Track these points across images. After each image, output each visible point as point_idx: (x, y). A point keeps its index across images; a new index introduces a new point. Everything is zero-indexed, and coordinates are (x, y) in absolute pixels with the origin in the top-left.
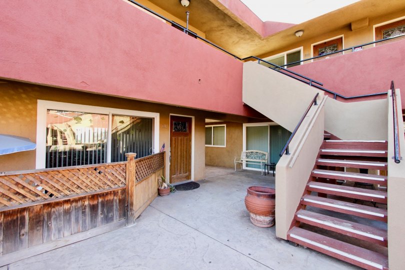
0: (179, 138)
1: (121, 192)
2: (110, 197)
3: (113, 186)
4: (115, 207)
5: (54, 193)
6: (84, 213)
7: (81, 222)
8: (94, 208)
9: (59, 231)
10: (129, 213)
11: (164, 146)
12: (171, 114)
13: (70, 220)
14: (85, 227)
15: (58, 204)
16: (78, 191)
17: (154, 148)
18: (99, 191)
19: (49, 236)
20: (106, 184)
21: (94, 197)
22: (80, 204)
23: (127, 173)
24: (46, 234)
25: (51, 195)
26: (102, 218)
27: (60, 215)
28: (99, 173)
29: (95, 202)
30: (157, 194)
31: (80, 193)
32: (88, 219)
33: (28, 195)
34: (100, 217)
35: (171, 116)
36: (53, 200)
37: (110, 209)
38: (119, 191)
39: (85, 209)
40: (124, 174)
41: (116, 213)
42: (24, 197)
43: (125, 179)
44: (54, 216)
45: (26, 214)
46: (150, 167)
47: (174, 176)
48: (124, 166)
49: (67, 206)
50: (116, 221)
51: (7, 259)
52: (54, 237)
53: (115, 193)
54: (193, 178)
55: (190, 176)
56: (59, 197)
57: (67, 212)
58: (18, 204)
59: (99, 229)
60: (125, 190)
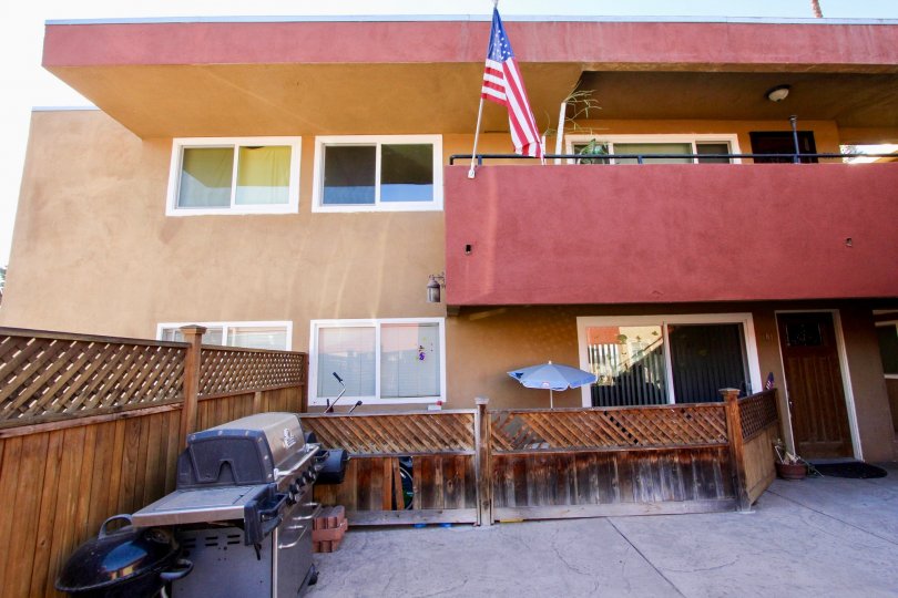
0: (805, 360)
1: (722, 452)
2: (708, 457)
3: (709, 441)
4: (715, 474)
5: (638, 438)
6: (674, 473)
7: (672, 486)
8: (686, 469)
9: (649, 492)
10: (741, 490)
11: (771, 378)
12: (777, 312)
13: (658, 480)
14: (679, 495)
15: (644, 454)
16: (665, 440)
17: (750, 382)
18: (690, 444)
19: (639, 494)
20: (698, 435)
21: (684, 452)
22: (668, 459)
23: (729, 421)
24: (636, 491)
25: (636, 441)
26: (699, 488)
27: (647, 469)
28: (689, 417)
29: (688, 461)
30: (775, 474)
31: (666, 444)
32: (681, 486)
33: (614, 437)
34: (696, 487)
35: (778, 315)
36: (639, 448)
37: (709, 477)
38: (720, 450)
39: (675, 468)
40: (723, 423)
41: (719, 486)
42: (611, 438)
43: (726, 431)
44: (641, 470)
45: (615, 461)
47: (805, 443)
48: (721, 409)
49: (653, 460)
50: (720, 497)
51: (604, 509)
52: (645, 498)
53: (713, 452)
54: (859, 454)
55: (847, 448)
56: (644, 445)
57: (655, 468)
58: (606, 447)
59: (697, 504)
60: (728, 450)
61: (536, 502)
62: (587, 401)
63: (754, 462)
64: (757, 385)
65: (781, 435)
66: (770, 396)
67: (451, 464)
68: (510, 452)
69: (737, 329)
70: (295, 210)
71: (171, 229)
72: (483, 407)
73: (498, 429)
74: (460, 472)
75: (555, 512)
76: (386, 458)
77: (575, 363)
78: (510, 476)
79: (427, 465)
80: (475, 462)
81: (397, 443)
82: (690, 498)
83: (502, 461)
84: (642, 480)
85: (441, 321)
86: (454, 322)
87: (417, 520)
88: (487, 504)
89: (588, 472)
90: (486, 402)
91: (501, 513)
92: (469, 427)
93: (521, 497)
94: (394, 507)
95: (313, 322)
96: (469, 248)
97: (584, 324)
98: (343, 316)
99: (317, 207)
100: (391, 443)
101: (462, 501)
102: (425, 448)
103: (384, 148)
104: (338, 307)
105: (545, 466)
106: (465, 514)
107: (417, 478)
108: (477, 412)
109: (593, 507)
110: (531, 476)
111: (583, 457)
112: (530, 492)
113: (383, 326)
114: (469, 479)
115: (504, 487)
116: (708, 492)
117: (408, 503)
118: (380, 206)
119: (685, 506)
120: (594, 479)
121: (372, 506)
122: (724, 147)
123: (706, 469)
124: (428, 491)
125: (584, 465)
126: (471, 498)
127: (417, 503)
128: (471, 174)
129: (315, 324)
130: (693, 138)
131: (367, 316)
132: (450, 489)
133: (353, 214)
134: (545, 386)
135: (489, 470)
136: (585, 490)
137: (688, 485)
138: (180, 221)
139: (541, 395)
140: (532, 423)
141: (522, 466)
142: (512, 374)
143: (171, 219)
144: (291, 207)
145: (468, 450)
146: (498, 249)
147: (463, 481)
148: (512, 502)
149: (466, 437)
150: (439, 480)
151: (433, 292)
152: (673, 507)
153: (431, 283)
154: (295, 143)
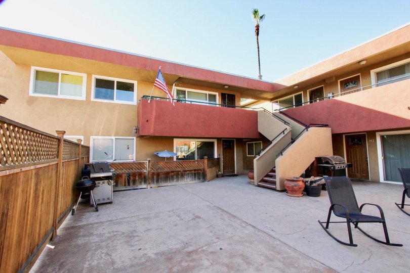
0: (228, 151)
2: (199, 171)
3: (200, 168)
4: (201, 175)
6: (192, 175)
7: (192, 178)
8: (195, 174)
10: (206, 178)
11: (219, 155)
12: (222, 140)
13: (189, 176)
14: (193, 180)
15: (186, 171)
16: (191, 168)
17: (214, 155)
18: (196, 169)
20: (198, 166)
21: (195, 170)
22: (191, 172)
23: (205, 164)
24: (184, 179)
29: (195, 172)
30: (216, 176)
33: (180, 167)
34: (197, 178)
36: (185, 170)
40: (203, 164)
41: (201, 177)
43: (204, 166)
44: (185, 174)
45: (180, 173)
46: (213, 163)
48: (203, 161)
49: (188, 172)
50: (201, 179)
51: (176, 183)
52: (186, 180)
53: (201, 170)
54: (236, 173)
55: (234, 171)
56: (186, 169)
57: (188, 174)
58: (178, 169)
59: (197, 181)
60: (204, 169)
61: (161, 182)
62: (175, 159)
63: (209, 173)
64: (216, 156)
65: (220, 168)
66: (218, 159)
67: (140, 174)
68: (156, 172)
69: (213, 143)
70: (85, 99)
71: (31, 101)
72: (149, 161)
73: (153, 166)
74: (143, 176)
75: (165, 184)
76: (123, 173)
77: (172, 151)
78: (155, 177)
79: (134, 175)
80: (147, 174)
81: (126, 170)
82: (195, 180)
83: (153, 174)
84: (185, 177)
85: (135, 138)
86: (139, 138)
87: (131, 188)
88: (149, 183)
89: (173, 176)
90: (150, 159)
91: (152, 185)
92: (145, 166)
93: (158, 181)
94: (125, 186)
95: (91, 137)
96: (147, 121)
97: (175, 141)
98: (102, 135)
99: (93, 99)
100: (124, 170)
101: (143, 183)
102: (134, 171)
103: (117, 82)
104: (101, 132)
105: (163, 174)
106: (144, 186)
107: (131, 178)
108: (147, 162)
109: (174, 183)
110: (160, 177)
111: (173, 172)
112: (160, 180)
113: (116, 139)
114: (145, 178)
115: (154, 179)
116: (199, 179)
117: (129, 184)
118: (115, 101)
119: (194, 182)
120: (175, 177)
121: (119, 185)
122: (215, 96)
123: (199, 174)
124: (134, 182)
125: (173, 174)
126: (145, 182)
127: (131, 184)
128: (149, 102)
129: (92, 138)
130: (208, 92)
131: (111, 136)
132: (140, 181)
133: (106, 103)
134: (165, 156)
135: (150, 176)
136: (172, 179)
137: (195, 177)
138: (36, 98)
139: (164, 158)
140: (161, 164)
141: (158, 175)
142: (156, 153)
143: (31, 97)
144: (83, 98)
145: (145, 171)
146: (155, 122)
147: (144, 179)
148: (155, 182)
149: (145, 168)
150: (137, 178)
151: (135, 131)
152: (191, 182)
153: (135, 128)
154: (85, 76)
